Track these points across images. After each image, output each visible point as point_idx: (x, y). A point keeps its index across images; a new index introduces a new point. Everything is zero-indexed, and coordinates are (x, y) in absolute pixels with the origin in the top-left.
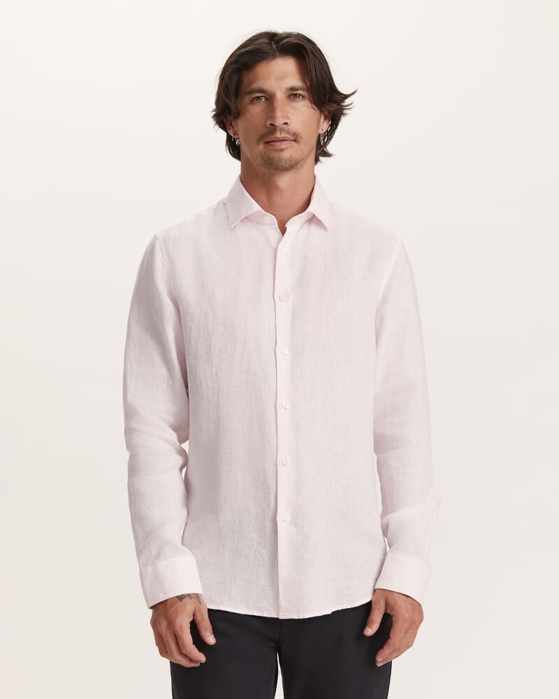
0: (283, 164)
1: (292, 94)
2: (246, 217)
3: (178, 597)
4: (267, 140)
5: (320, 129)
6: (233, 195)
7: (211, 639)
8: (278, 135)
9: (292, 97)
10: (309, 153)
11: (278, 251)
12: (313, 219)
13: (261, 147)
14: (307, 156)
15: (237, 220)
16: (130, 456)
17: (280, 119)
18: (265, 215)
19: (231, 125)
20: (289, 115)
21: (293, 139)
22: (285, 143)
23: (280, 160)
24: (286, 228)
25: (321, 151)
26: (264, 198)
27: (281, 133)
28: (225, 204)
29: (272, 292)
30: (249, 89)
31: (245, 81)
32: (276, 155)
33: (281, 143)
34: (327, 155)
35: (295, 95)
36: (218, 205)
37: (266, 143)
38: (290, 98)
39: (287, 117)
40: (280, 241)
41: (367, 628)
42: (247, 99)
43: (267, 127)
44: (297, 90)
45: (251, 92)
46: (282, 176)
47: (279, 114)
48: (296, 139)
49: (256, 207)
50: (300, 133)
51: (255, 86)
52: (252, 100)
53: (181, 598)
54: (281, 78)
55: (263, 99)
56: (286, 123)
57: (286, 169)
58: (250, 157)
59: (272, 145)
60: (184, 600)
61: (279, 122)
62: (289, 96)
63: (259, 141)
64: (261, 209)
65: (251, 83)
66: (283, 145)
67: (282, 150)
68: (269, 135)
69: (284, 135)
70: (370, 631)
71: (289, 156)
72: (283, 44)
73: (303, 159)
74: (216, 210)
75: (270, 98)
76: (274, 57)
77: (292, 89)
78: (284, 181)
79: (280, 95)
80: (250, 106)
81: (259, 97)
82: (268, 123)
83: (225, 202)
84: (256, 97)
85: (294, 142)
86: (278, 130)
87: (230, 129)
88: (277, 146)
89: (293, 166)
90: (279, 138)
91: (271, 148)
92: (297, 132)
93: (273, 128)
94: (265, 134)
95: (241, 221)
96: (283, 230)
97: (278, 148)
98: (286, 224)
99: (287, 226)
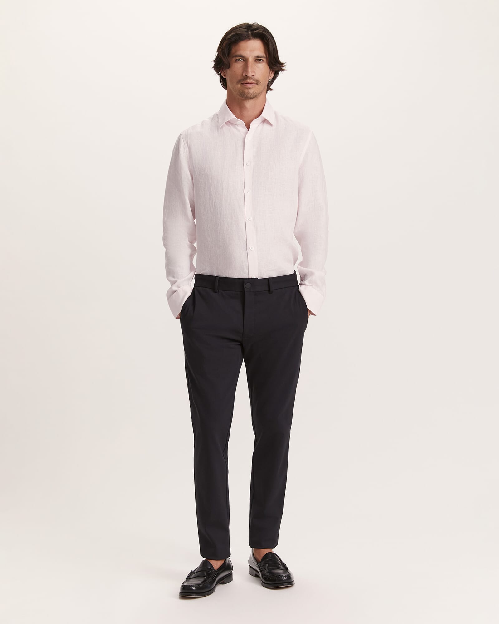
0: (250, 96)
1: (258, 59)
2: (228, 121)
4: (242, 83)
5: (270, 77)
6: (222, 111)
8: (249, 81)
9: (257, 61)
10: (263, 90)
11: (246, 139)
12: (265, 121)
13: (239, 86)
14: (262, 91)
15: (223, 123)
16: (166, 250)
17: (251, 73)
18: (238, 121)
19: (223, 70)
20: (256, 71)
21: (256, 83)
22: (251, 85)
23: (248, 93)
24: (250, 126)
25: (269, 88)
26: (238, 111)
27: (250, 80)
28: (218, 115)
29: (242, 160)
30: (235, 55)
31: (233, 51)
32: (246, 91)
33: (250, 84)
34: (271, 90)
35: (259, 60)
36: (214, 116)
37: (242, 84)
38: (256, 61)
39: (255, 72)
40: (247, 133)
42: (234, 59)
43: (244, 76)
44: (260, 57)
45: (236, 56)
46: (248, 101)
47: (250, 70)
48: (257, 83)
49: (233, 116)
50: (260, 80)
51: (238, 53)
52: (236, 60)
54: (252, 51)
55: (242, 60)
56: (253, 75)
57: (251, 98)
58: (232, 90)
59: (245, 85)
61: (250, 74)
62: (256, 60)
63: (238, 83)
64: (235, 117)
65: (236, 51)
66: (250, 86)
67: (250, 88)
68: (244, 80)
69: (251, 81)
71: (253, 92)
72: (256, 33)
73: (260, 93)
74: (213, 118)
75: (246, 60)
76: (250, 39)
77: (258, 57)
78: (249, 104)
79: (251, 60)
80: (235, 63)
81: (240, 59)
82: (244, 75)
83: (218, 113)
84: (238, 59)
85: (256, 85)
86: (249, 78)
87: (222, 72)
88: (247, 86)
89: (255, 96)
90: (248, 82)
91: (244, 86)
92: (259, 80)
93: (246, 76)
94: (242, 80)
95: (226, 123)
96: (248, 127)
97: (247, 87)
98: (250, 124)
99: (250, 125)
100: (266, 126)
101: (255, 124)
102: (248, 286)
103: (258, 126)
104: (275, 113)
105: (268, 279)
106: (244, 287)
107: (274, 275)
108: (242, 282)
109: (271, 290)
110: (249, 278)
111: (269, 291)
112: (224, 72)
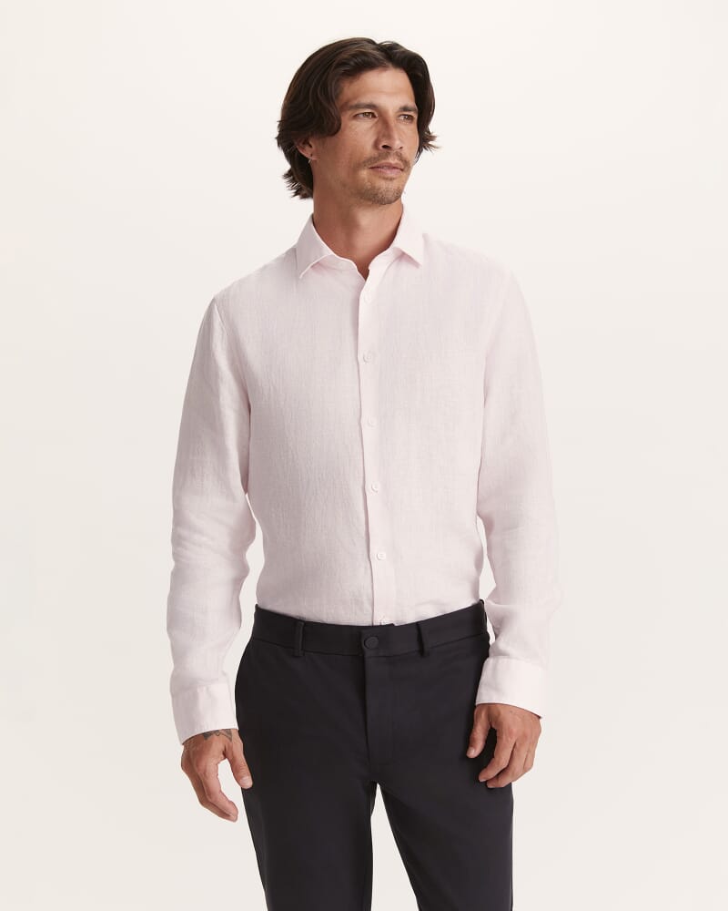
0: (390, 196)
1: (404, 115)
2: (318, 263)
3: (204, 734)
4: (374, 166)
7: (246, 782)
8: (391, 161)
9: (402, 117)
11: (361, 301)
12: (402, 256)
13: (364, 173)
17: (398, 142)
18: (340, 261)
19: (306, 141)
21: (403, 167)
22: (395, 171)
23: (388, 190)
24: (369, 270)
27: (395, 159)
29: (355, 350)
32: (384, 185)
33: (392, 170)
37: (372, 168)
38: (400, 119)
39: (402, 141)
40: (361, 288)
41: (470, 748)
43: (382, 148)
44: (409, 110)
47: (396, 135)
48: (405, 167)
49: (327, 252)
52: (357, 115)
53: (206, 735)
56: (401, 148)
59: (379, 172)
61: (396, 145)
62: (400, 116)
63: (360, 167)
64: (334, 254)
65: (356, 95)
66: (393, 173)
67: (389, 179)
68: (379, 158)
69: (397, 161)
70: (474, 753)
71: (396, 188)
75: (380, 115)
77: (405, 109)
79: (392, 114)
80: (353, 123)
84: (361, 113)
85: (401, 171)
86: (392, 155)
87: (303, 148)
88: (386, 174)
90: (391, 164)
93: (385, 150)
95: (312, 267)
96: (365, 272)
97: (386, 176)
98: (368, 265)
99: (370, 268)
100: (405, 268)
101: (379, 265)
102: (372, 642)
103: (389, 267)
104: (425, 236)
105: (417, 625)
106: (361, 648)
107: (430, 612)
108: (356, 635)
109: (427, 648)
110: (375, 624)
111: (422, 652)
112: (311, 146)
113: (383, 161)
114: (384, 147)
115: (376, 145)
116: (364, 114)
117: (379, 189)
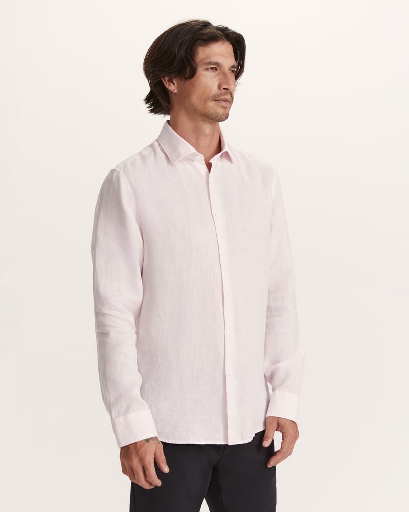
0: (224, 118)
2: (185, 156)
3: (145, 440)
7: (166, 469)
9: (230, 72)
13: (211, 103)
21: (231, 100)
23: (224, 114)
31: (201, 54)
32: (221, 110)
37: (216, 101)
41: (265, 441)
49: (193, 149)
51: (213, 59)
53: (147, 441)
59: (220, 103)
60: (150, 442)
64: (196, 150)
65: (208, 57)
67: (226, 108)
68: (221, 95)
69: (229, 97)
78: (209, 128)
79: (227, 69)
86: (228, 93)
112: (174, 84)
113: (223, 97)
114: (224, 89)
115: (219, 87)
116: (211, 68)
117: (219, 113)
